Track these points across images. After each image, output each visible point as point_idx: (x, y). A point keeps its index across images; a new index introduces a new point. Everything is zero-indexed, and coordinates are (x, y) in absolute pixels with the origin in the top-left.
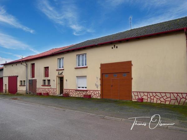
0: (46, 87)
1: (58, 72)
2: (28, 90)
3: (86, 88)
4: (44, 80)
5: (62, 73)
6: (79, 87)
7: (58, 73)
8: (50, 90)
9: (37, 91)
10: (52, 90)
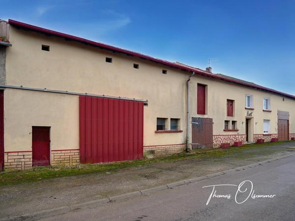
0: (231, 133)
1: (247, 111)
2: (190, 141)
3: (267, 132)
4: (227, 122)
5: (251, 114)
6: (265, 132)
7: (248, 113)
8: (237, 136)
9: (214, 141)
10: (240, 136)
